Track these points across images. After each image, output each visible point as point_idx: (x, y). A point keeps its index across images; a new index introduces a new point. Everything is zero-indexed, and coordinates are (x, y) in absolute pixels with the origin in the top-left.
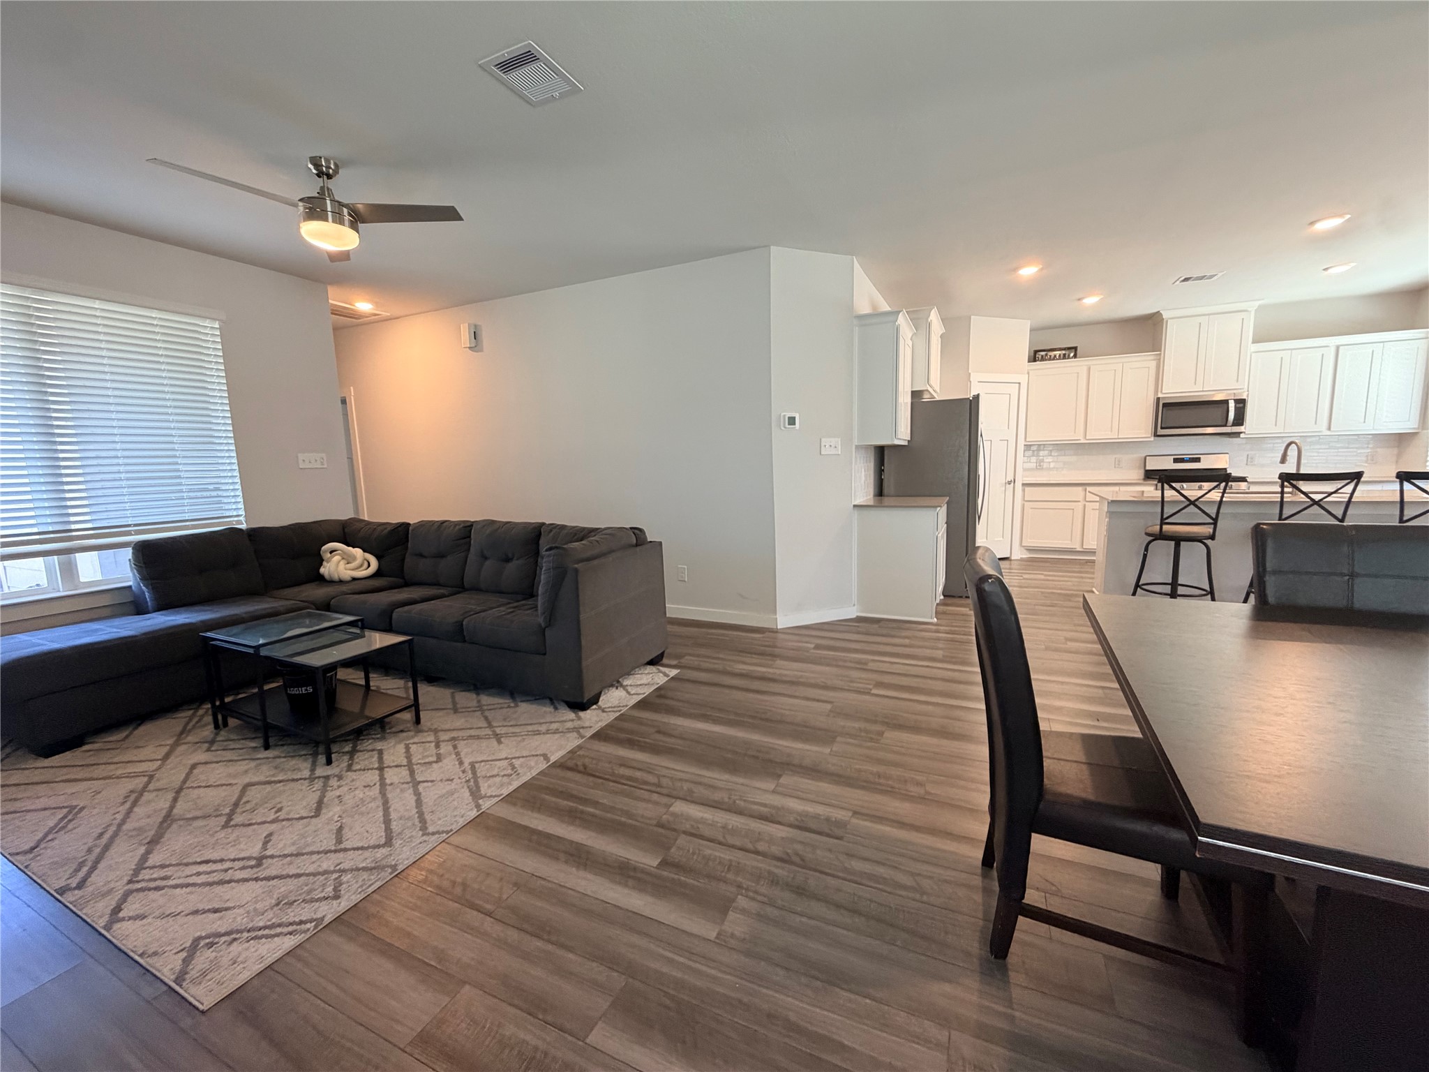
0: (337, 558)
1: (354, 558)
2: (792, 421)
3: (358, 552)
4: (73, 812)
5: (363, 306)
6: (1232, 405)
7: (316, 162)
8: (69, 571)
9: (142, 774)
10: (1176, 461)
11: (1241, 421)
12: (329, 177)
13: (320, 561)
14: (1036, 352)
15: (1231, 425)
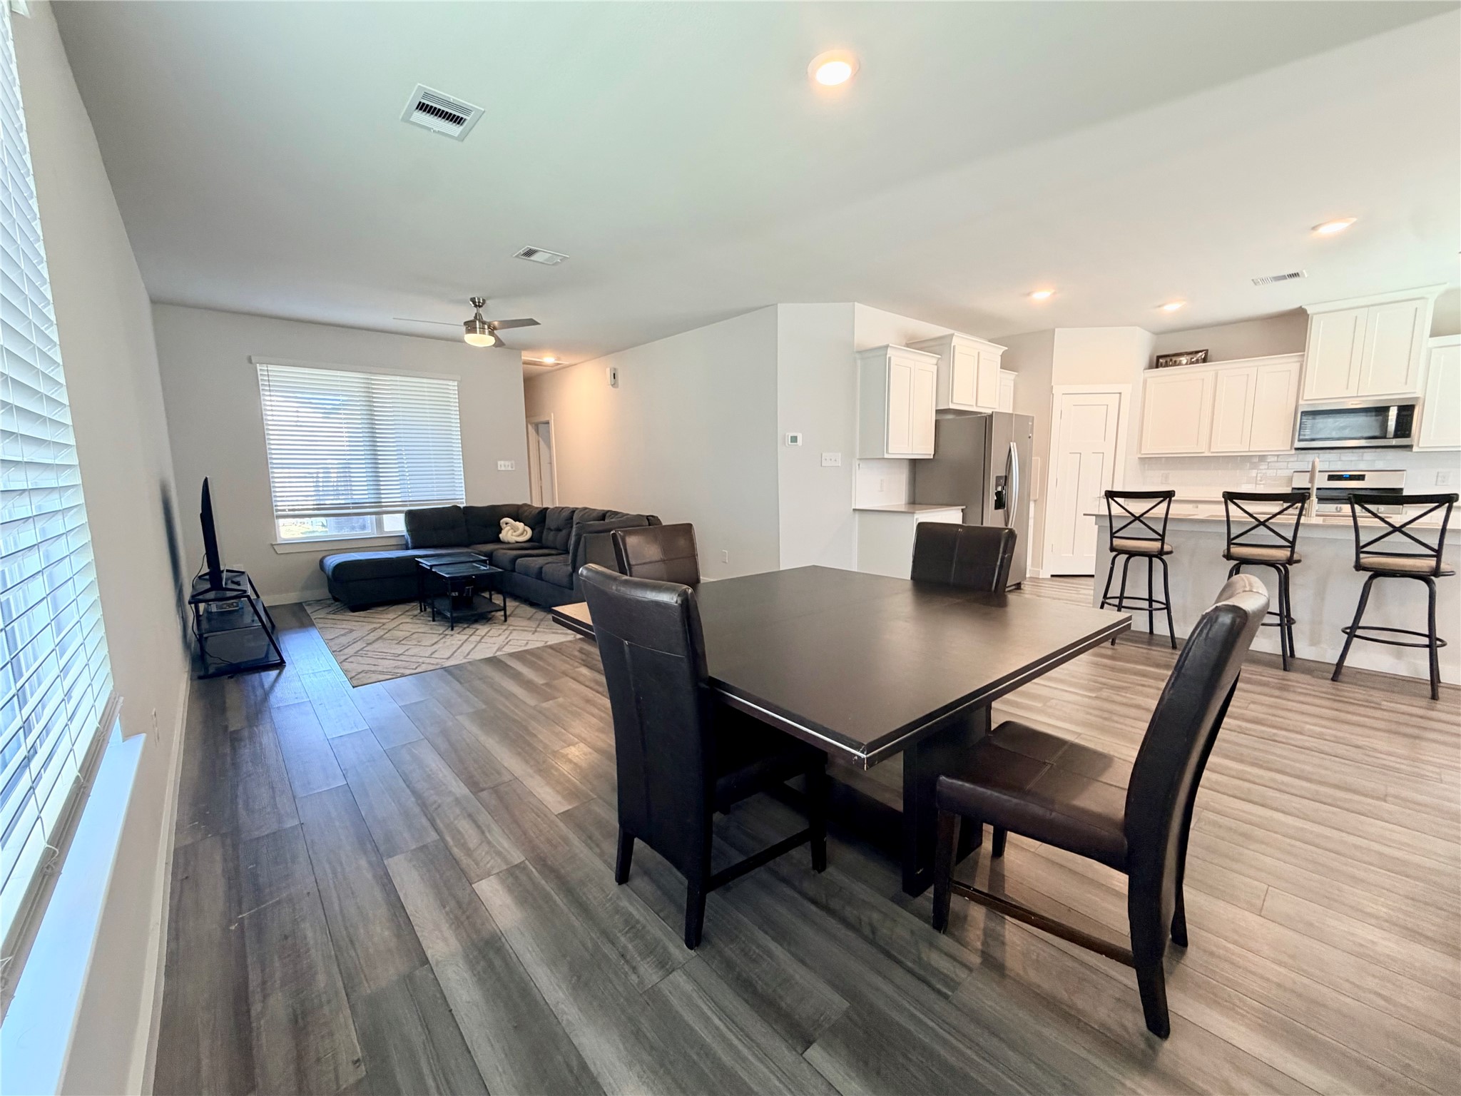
0: (508, 528)
1: (518, 529)
2: (794, 439)
3: (521, 525)
4: (351, 631)
5: (549, 359)
6: (1393, 413)
7: (473, 300)
8: (380, 524)
9: (379, 623)
10: (1331, 478)
11: (1407, 432)
12: (480, 306)
13: (500, 530)
14: (1159, 357)
15: (1392, 436)
